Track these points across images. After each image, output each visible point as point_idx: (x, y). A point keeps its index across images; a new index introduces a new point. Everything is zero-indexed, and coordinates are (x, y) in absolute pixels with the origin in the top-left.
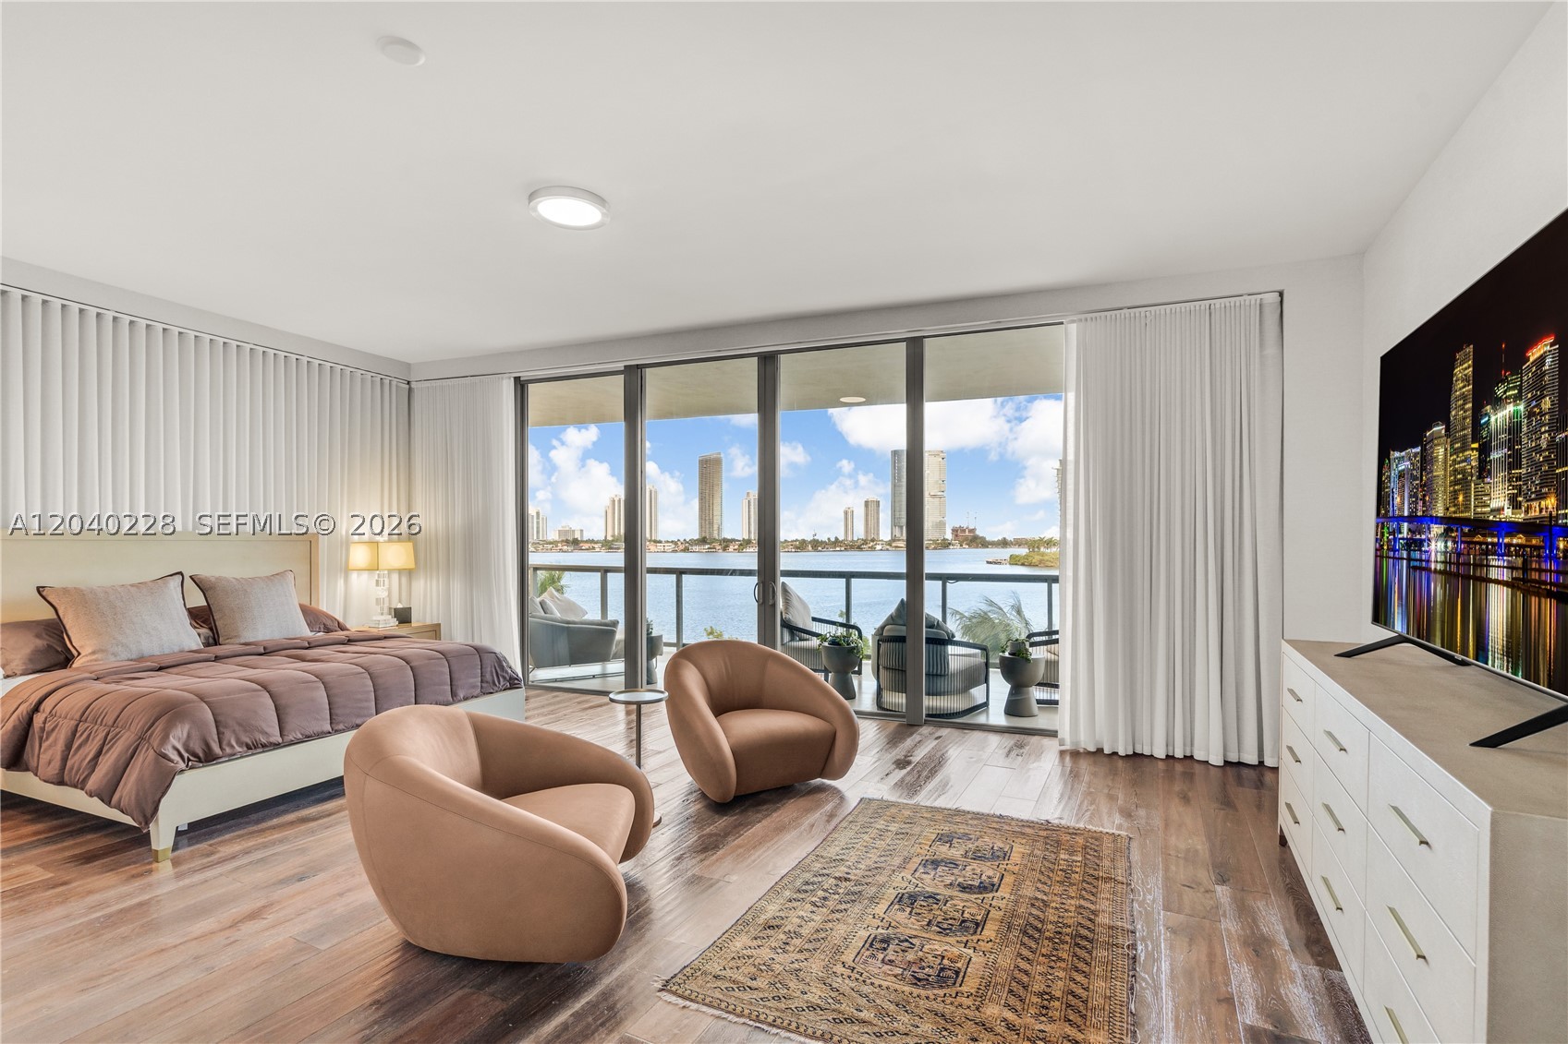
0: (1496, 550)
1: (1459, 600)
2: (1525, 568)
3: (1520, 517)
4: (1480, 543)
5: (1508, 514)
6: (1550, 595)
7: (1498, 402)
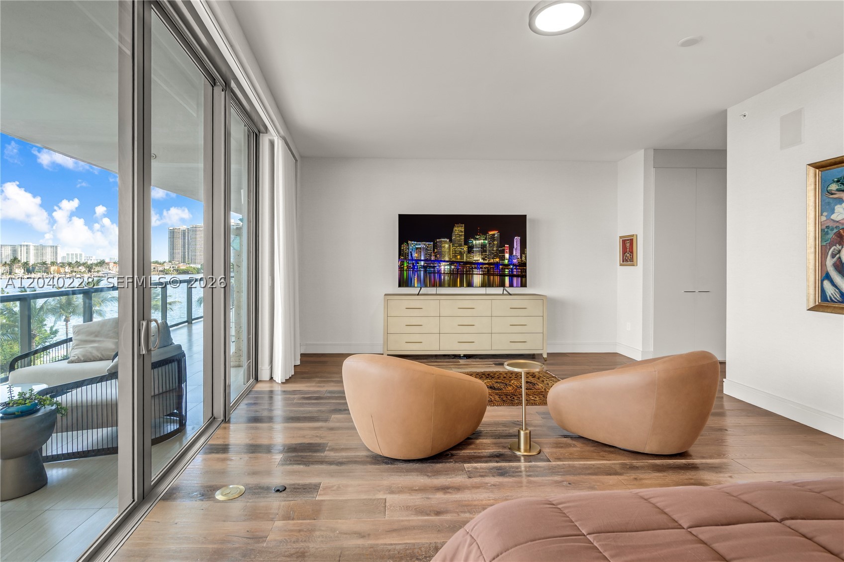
0: (475, 268)
1: (459, 279)
2: (488, 271)
3: (487, 262)
4: (469, 267)
5: (481, 261)
6: (497, 275)
7: (476, 239)
